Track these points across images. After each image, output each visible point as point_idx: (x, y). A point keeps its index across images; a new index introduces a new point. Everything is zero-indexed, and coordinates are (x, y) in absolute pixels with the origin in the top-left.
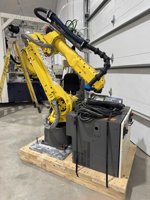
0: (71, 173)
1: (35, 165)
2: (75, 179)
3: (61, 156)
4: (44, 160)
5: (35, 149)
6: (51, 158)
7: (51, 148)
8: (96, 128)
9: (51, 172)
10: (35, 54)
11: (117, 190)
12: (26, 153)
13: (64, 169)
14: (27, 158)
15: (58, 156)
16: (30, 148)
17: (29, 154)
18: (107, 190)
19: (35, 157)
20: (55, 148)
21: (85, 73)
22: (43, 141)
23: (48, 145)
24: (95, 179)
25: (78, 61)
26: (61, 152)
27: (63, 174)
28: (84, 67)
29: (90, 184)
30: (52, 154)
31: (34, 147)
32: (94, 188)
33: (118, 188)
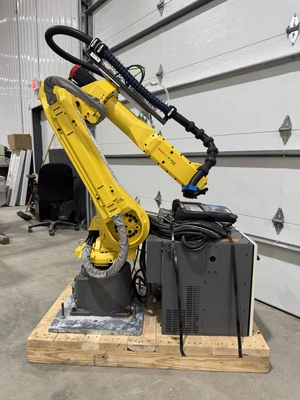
0: (168, 354)
1: (75, 364)
2: (176, 363)
3: (134, 329)
4: (101, 345)
5: (68, 329)
6: (113, 337)
7: (100, 319)
8: (213, 259)
9: (119, 366)
10: (74, 121)
11: (258, 355)
12: (48, 343)
13: (153, 349)
14: (50, 355)
15: (129, 330)
16: (50, 330)
17: (59, 343)
18: (240, 362)
19: (76, 345)
20: (108, 318)
21: (173, 163)
22: (74, 310)
23: (89, 315)
24: (218, 349)
25: (160, 142)
26: (126, 320)
27: (151, 361)
28: (172, 153)
29: (208, 363)
30: (114, 329)
31: (59, 325)
32: (217, 366)
33: (258, 351)
